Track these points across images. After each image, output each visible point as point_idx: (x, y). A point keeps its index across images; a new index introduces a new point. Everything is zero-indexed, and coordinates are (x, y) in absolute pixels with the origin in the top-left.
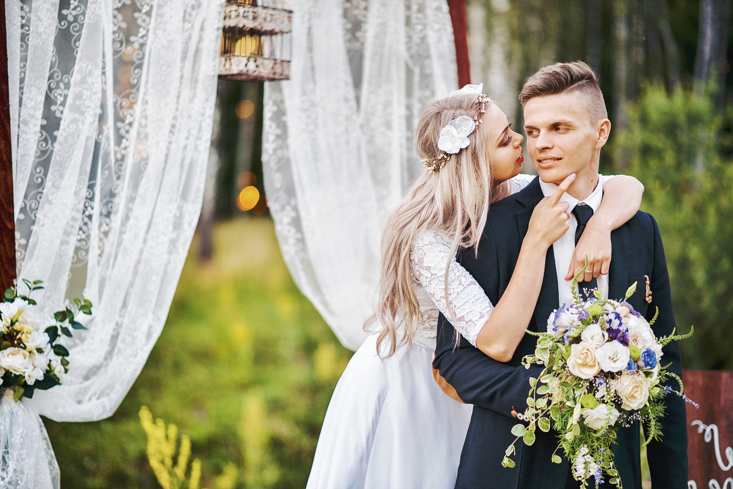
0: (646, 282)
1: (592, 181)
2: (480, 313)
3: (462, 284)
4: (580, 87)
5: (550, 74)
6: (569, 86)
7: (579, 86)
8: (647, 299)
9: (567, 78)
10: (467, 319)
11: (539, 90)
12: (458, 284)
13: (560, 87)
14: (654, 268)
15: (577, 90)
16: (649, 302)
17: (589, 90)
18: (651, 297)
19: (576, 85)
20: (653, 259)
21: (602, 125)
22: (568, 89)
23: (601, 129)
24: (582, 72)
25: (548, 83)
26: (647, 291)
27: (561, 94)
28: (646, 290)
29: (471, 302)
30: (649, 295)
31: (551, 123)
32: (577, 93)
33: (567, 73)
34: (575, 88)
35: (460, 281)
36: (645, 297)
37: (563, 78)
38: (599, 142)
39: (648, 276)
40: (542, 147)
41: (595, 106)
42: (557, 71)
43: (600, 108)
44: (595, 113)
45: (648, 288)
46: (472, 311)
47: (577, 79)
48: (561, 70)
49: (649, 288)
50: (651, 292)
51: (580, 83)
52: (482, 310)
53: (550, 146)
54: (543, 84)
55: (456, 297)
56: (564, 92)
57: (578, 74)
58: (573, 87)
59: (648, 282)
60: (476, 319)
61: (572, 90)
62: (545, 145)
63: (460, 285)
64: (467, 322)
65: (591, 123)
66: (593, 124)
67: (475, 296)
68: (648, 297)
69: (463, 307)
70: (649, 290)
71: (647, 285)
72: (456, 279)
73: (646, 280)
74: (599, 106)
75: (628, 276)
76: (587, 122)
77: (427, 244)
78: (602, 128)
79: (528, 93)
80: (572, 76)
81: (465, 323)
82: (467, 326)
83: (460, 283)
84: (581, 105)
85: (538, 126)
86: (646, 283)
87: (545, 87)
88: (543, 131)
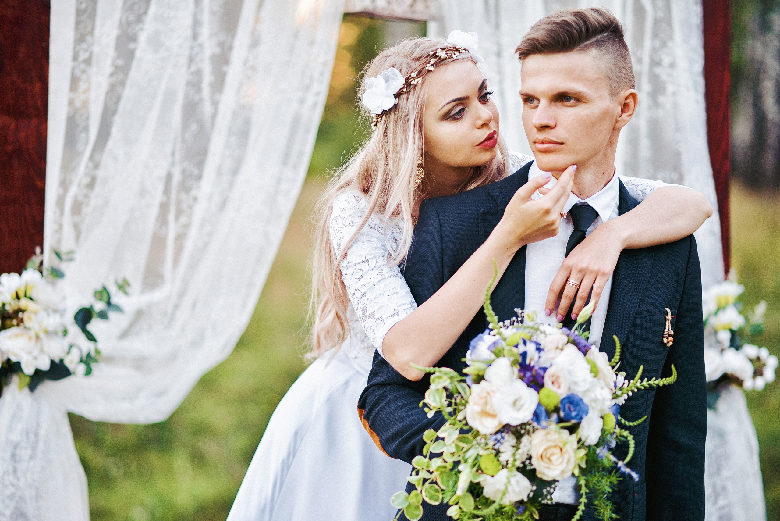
0: (667, 317)
1: (604, 173)
2: (395, 310)
3: (382, 274)
4: (598, 44)
5: (557, 23)
6: (583, 42)
7: (597, 41)
8: (665, 340)
9: (581, 31)
10: (377, 316)
11: (542, 45)
12: (377, 273)
13: (570, 44)
14: (681, 300)
15: (593, 47)
16: (669, 345)
17: (611, 48)
18: (671, 339)
19: (594, 39)
20: (682, 288)
21: (627, 98)
22: (582, 45)
23: (625, 103)
24: (603, 22)
25: (553, 37)
26: (667, 330)
27: (571, 52)
28: (665, 328)
29: (387, 296)
30: (669, 336)
31: (555, 92)
32: (594, 52)
33: (582, 24)
34: (592, 45)
35: (382, 270)
36: (663, 337)
37: (575, 31)
38: (620, 121)
39: (671, 310)
40: (541, 125)
41: (617, 70)
42: (568, 20)
43: (624, 72)
44: (618, 80)
45: (668, 325)
46: (384, 305)
47: (596, 32)
48: (574, 18)
49: (670, 326)
50: (672, 332)
51: (599, 37)
52: (398, 306)
53: (552, 123)
54: (547, 37)
55: (371, 288)
56: (575, 50)
57: (597, 24)
58: (588, 42)
59: (669, 317)
60: (387, 316)
61: (587, 47)
62: (545, 122)
63: (380, 275)
64: (376, 320)
65: (611, 92)
66: (613, 94)
67: (393, 289)
68: (667, 338)
69: (375, 301)
70: (670, 329)
71: (667, 321)
72: (377, 267)
73: (667, 315)
74: (623, 70)
75: (638, 305)
76: (605, 93)
77: (346, 224)
78: (627, 101)
79: (526, 48)
80: (587, 29)
81: (374, 321)
82: (375, 325)
83: (380, 272)
84: (599, 68)
85: (537, 95)
86: (666, 319)
87: (550, 43)
88: (543, 102)
